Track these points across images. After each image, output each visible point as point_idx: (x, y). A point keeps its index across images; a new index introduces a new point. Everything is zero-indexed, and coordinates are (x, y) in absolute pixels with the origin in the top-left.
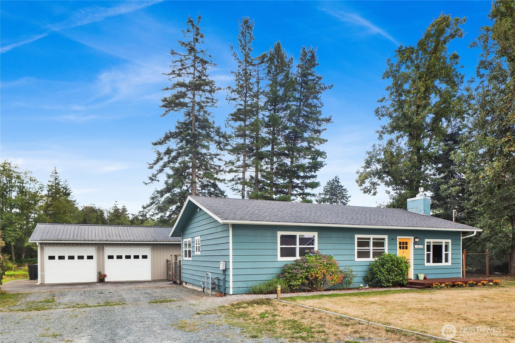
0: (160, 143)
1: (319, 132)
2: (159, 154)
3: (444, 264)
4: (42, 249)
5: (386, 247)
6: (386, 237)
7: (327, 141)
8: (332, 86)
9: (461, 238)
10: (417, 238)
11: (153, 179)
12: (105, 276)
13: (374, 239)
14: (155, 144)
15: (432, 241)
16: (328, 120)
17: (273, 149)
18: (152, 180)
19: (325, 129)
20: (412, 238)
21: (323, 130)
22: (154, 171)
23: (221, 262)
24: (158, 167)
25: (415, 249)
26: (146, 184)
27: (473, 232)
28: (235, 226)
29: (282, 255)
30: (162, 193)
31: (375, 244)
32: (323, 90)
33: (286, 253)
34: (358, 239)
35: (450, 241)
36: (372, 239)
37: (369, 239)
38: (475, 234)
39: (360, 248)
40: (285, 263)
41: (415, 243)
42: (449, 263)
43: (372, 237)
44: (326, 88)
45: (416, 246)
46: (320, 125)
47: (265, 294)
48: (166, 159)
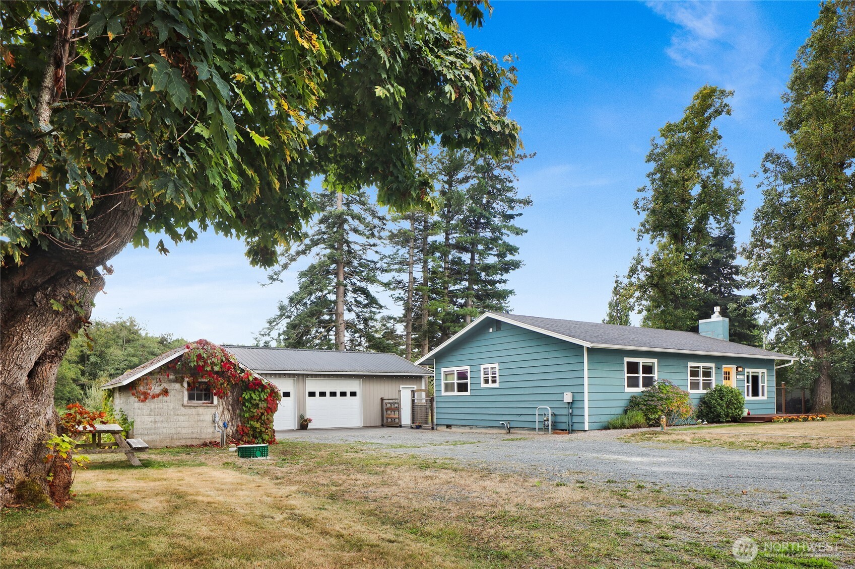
1: (511, 217)
3: (760, 398)
5: (713, 378)
6: (713, 365)
7: (526, 232)
8: (534, 155)
9: (775, 368)
10: (740, 367)
12: (310, 420)
13: (704, 368)
15: (750, 371)
16: (527, 202)
17: (447, 239)
19: (521, 214)
20: (735, 367)
21: (517, 215)
23: (565, 394)
25: (737, 380)
27: (790, 361)
28: (591, 351)
29: (629, 386)
31: (704, 374)
32: (522, 158)
33: (633, 383)
34: (691, 367)
35: (765, 371)
36: (701, 368)
37: (698, 367)
38: (792, 363)
39: (692, 378)
40: (633, 395)
41: (738, 373)
42: (765, 398)
43: (701, 364)
44: (525, 156)
45: (738, 377)
46: (512, 208)
47: (628, 428)
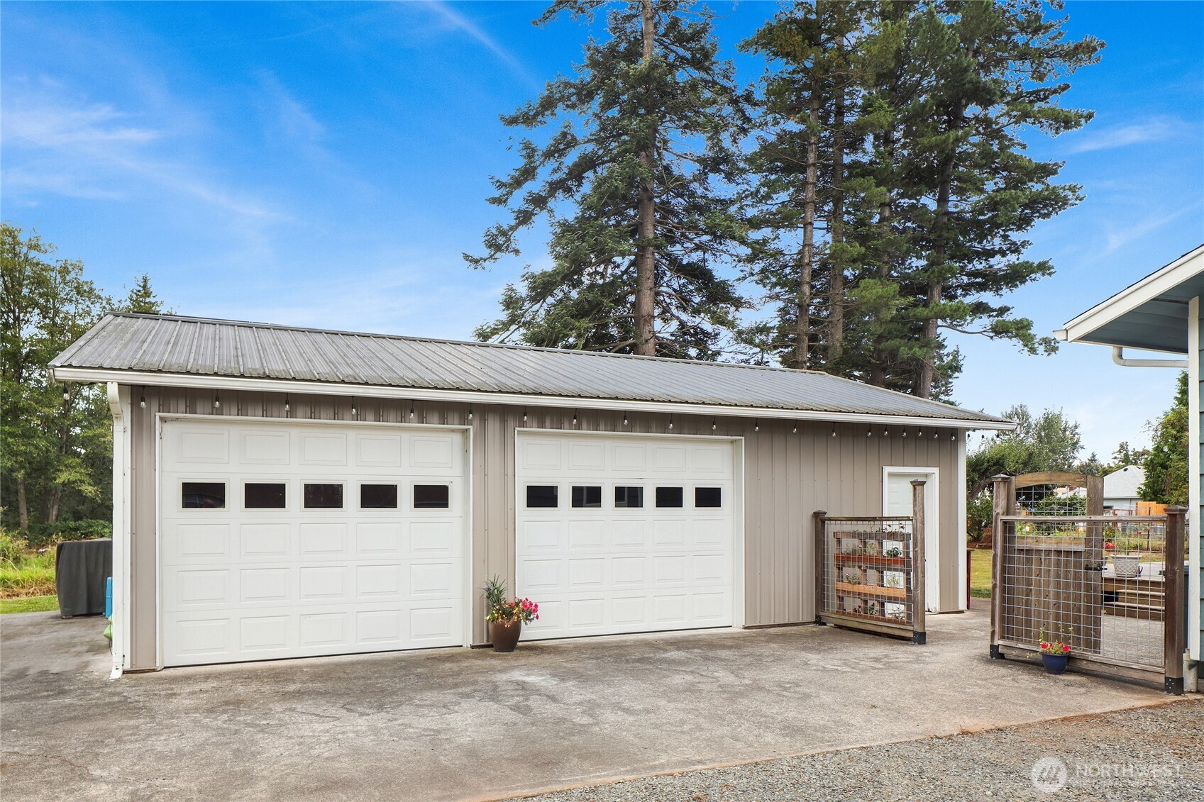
0: (528, 119)
2: (530, 150)
4: (140, 429)
11: (498, 243)
12: (530, 610)
14: (513, 121)
18: (498, 248)
22: (505, 217)
24: (518, 200)
26: (476, 261)
30: (542, 287)
48: (545, 174)
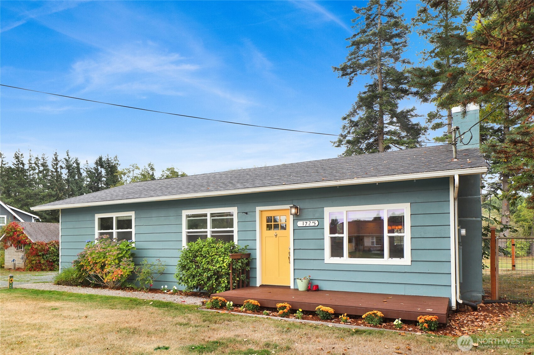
3: (386, 260)
5: (236, 228)
6: (234, 210)
13: (212, 215)
15: (344, 209)
25: (297, 229)
28: (63, 212)
31: (216, 223)
34: (188, 216)
35: (405, 206)
36: (209, 216)
37: (205, 215)
39: (191, 230)
41: (298, 218)
42: (406, 260)
43: (209, 211)
45: (300, 224)
